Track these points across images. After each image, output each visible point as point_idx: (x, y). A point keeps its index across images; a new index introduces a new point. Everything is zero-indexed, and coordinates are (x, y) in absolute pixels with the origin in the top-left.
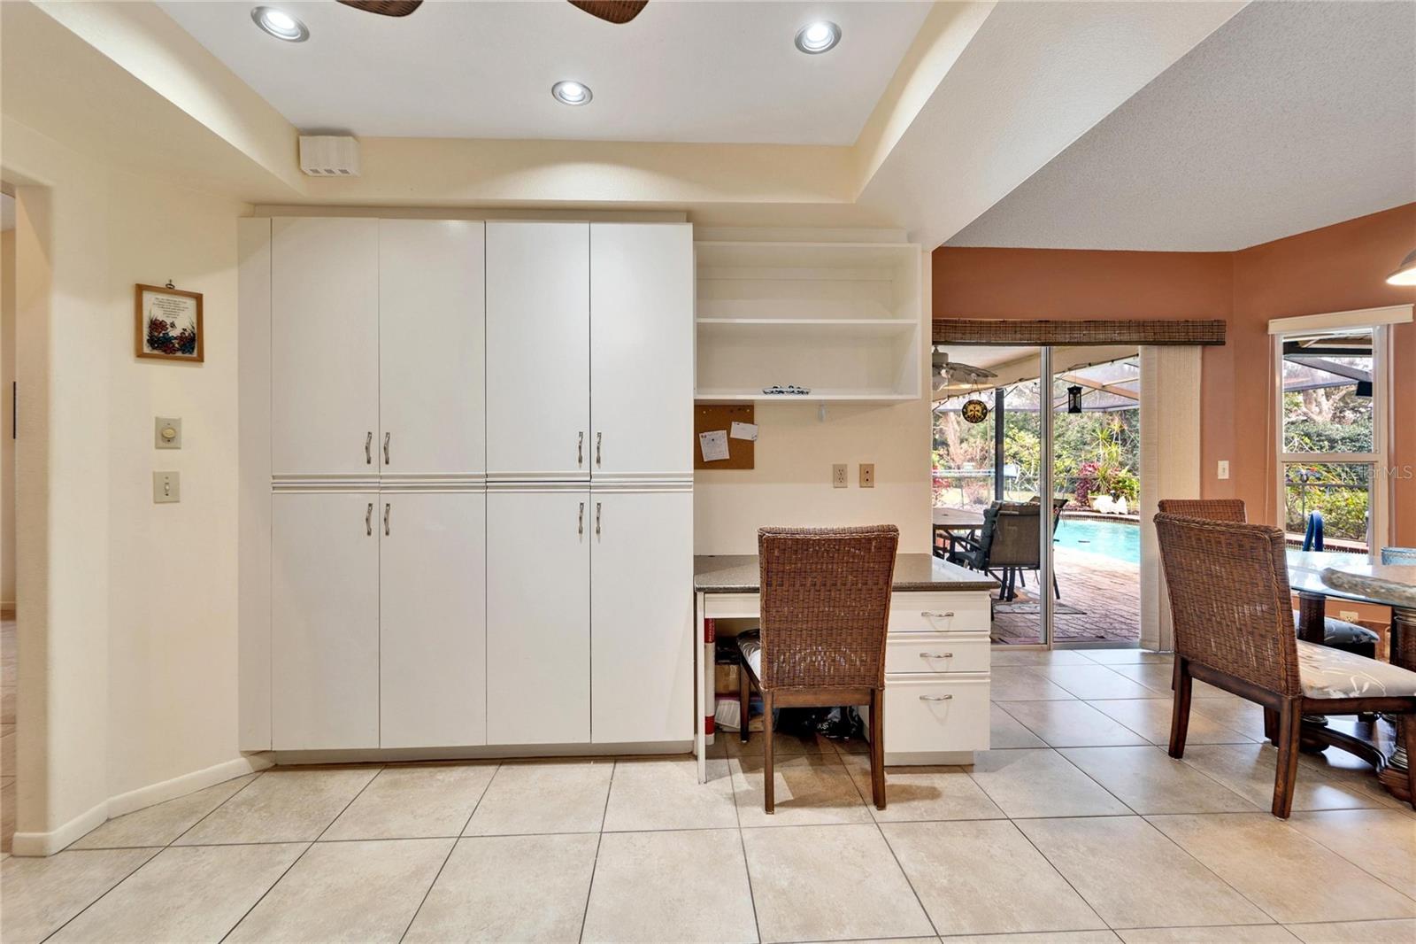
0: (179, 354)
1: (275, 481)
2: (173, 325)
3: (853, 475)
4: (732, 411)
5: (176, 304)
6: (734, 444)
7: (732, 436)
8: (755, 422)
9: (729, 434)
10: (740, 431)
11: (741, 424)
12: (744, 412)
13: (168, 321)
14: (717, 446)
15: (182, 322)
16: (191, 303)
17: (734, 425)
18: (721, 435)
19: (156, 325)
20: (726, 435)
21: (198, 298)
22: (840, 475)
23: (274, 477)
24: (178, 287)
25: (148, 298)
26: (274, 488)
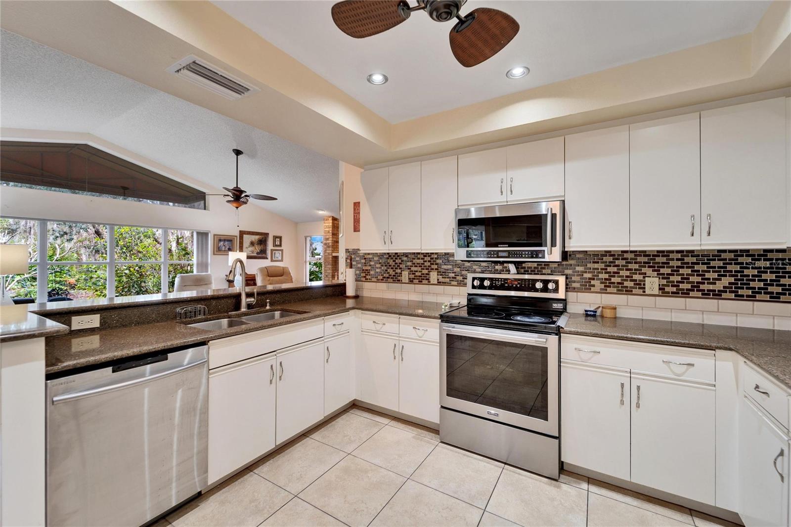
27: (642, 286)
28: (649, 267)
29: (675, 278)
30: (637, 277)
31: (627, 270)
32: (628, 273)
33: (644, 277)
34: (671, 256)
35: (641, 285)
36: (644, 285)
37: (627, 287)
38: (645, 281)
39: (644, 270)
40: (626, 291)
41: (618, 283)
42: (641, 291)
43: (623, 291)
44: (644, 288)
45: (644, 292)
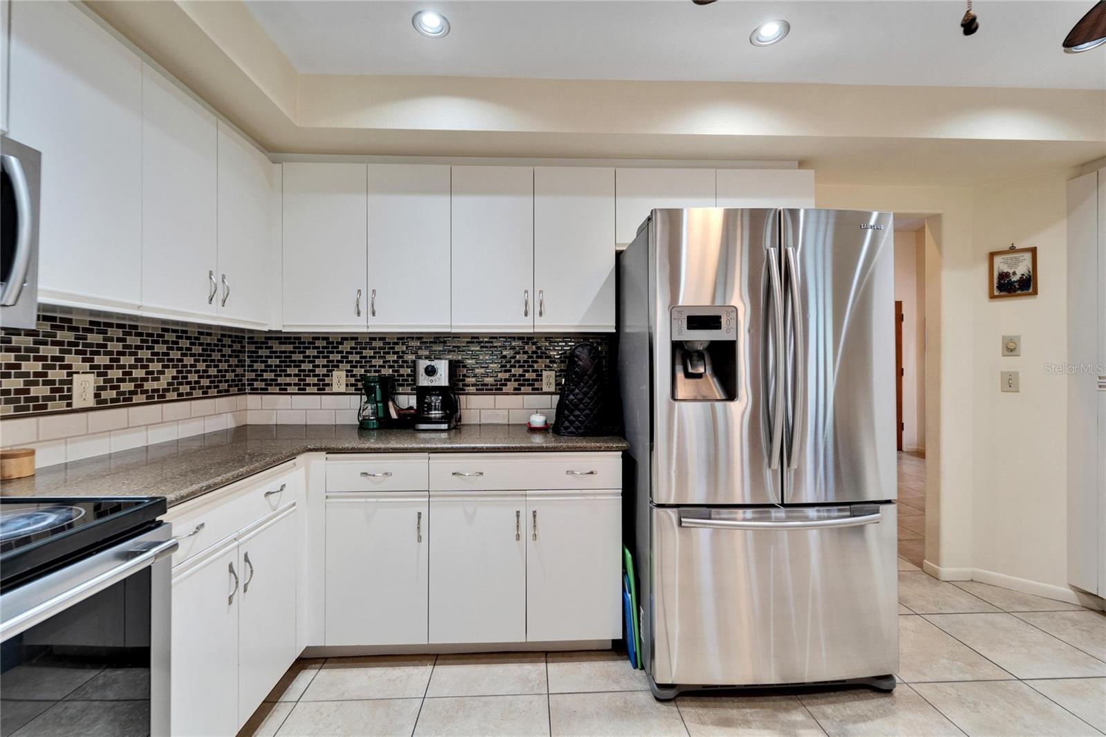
0: (1019, 292)
1: (1101, 380)
2: (1014, 273)
5: (1016, 259)
13: (1011, 271)
15: (1021, 269)
16: (1028, 256)
19: (1003, 276)
21: (1033, 250)
24: (1018, 247)
25: (998, 259)
26: (1100, 386)
27: (65, 393)
28: (77, 353)
29: (115, 374)
30: (56, 375)
31: (37, 359)
32: (38, 366)
33: (70, 374)
34: (111, 332)
35: (63, 391)
36: (70, 390)
37: (36, 399)
38: (71, 382)
39: (69, 359)
40: (35, 408)
41: (18, 391)
42: (62, 405)
43: (27, 408)
44: (70, 397)
45: (69, 405)
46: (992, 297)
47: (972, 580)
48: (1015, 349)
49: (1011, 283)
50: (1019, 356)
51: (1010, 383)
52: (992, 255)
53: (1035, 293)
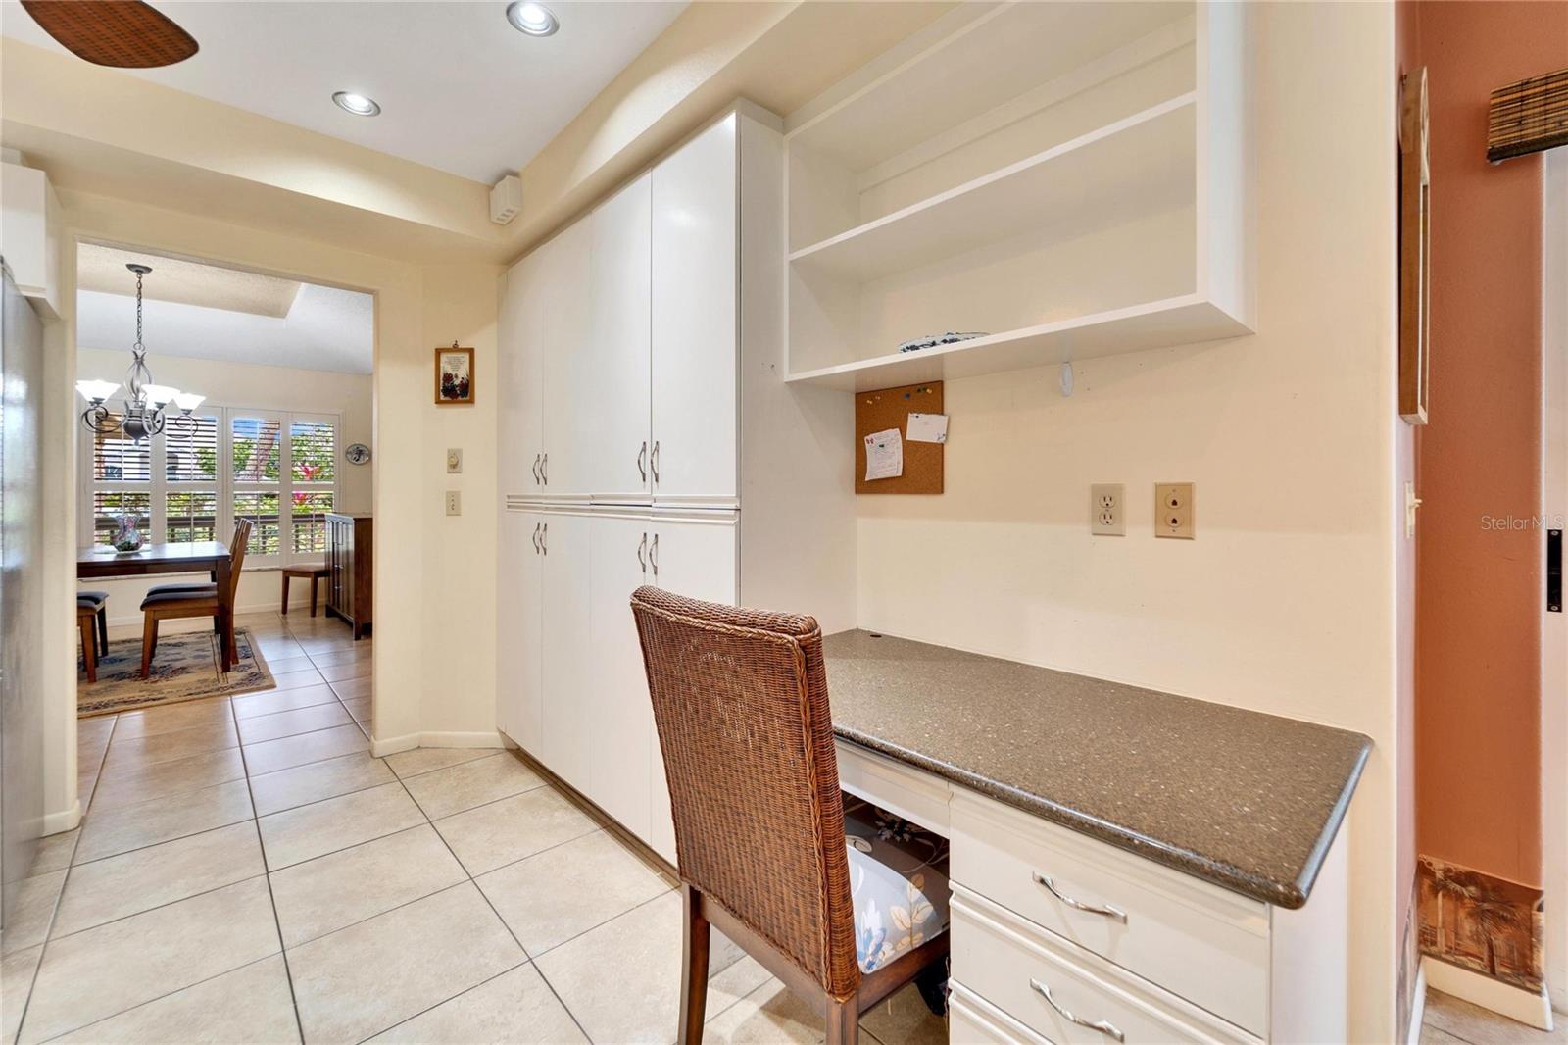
0: (460, 398)
1: (511, 500)
2: (456, 377)
3: (1139, 507)
4: (908, 396)
5: (458, 359)
6: (910, 449)
7: (907, 439)
8: (946, 411)
9: (903, 433)
10: (922, 427)
11: (921, 415)
12: (927, 394)
13: (453, 373)
14: (886, 456)
15: (461, 373)
16: (467, 356)
17: (912, 418)
18: (893, 434)
19: (448, 378)
20: (899, 437)
21: (471, 351)
22: (1106, 509)
23: (508, 497)
24: (461, 345)
25: (444, 357)
26: (509, 506)
46: (438, 402)
47: (419, 747)
48: (456, 464)
49: (453, 387)
50: (459, 473)
51: (453, 505)
52: (439, 352)
53: (472, 401)
